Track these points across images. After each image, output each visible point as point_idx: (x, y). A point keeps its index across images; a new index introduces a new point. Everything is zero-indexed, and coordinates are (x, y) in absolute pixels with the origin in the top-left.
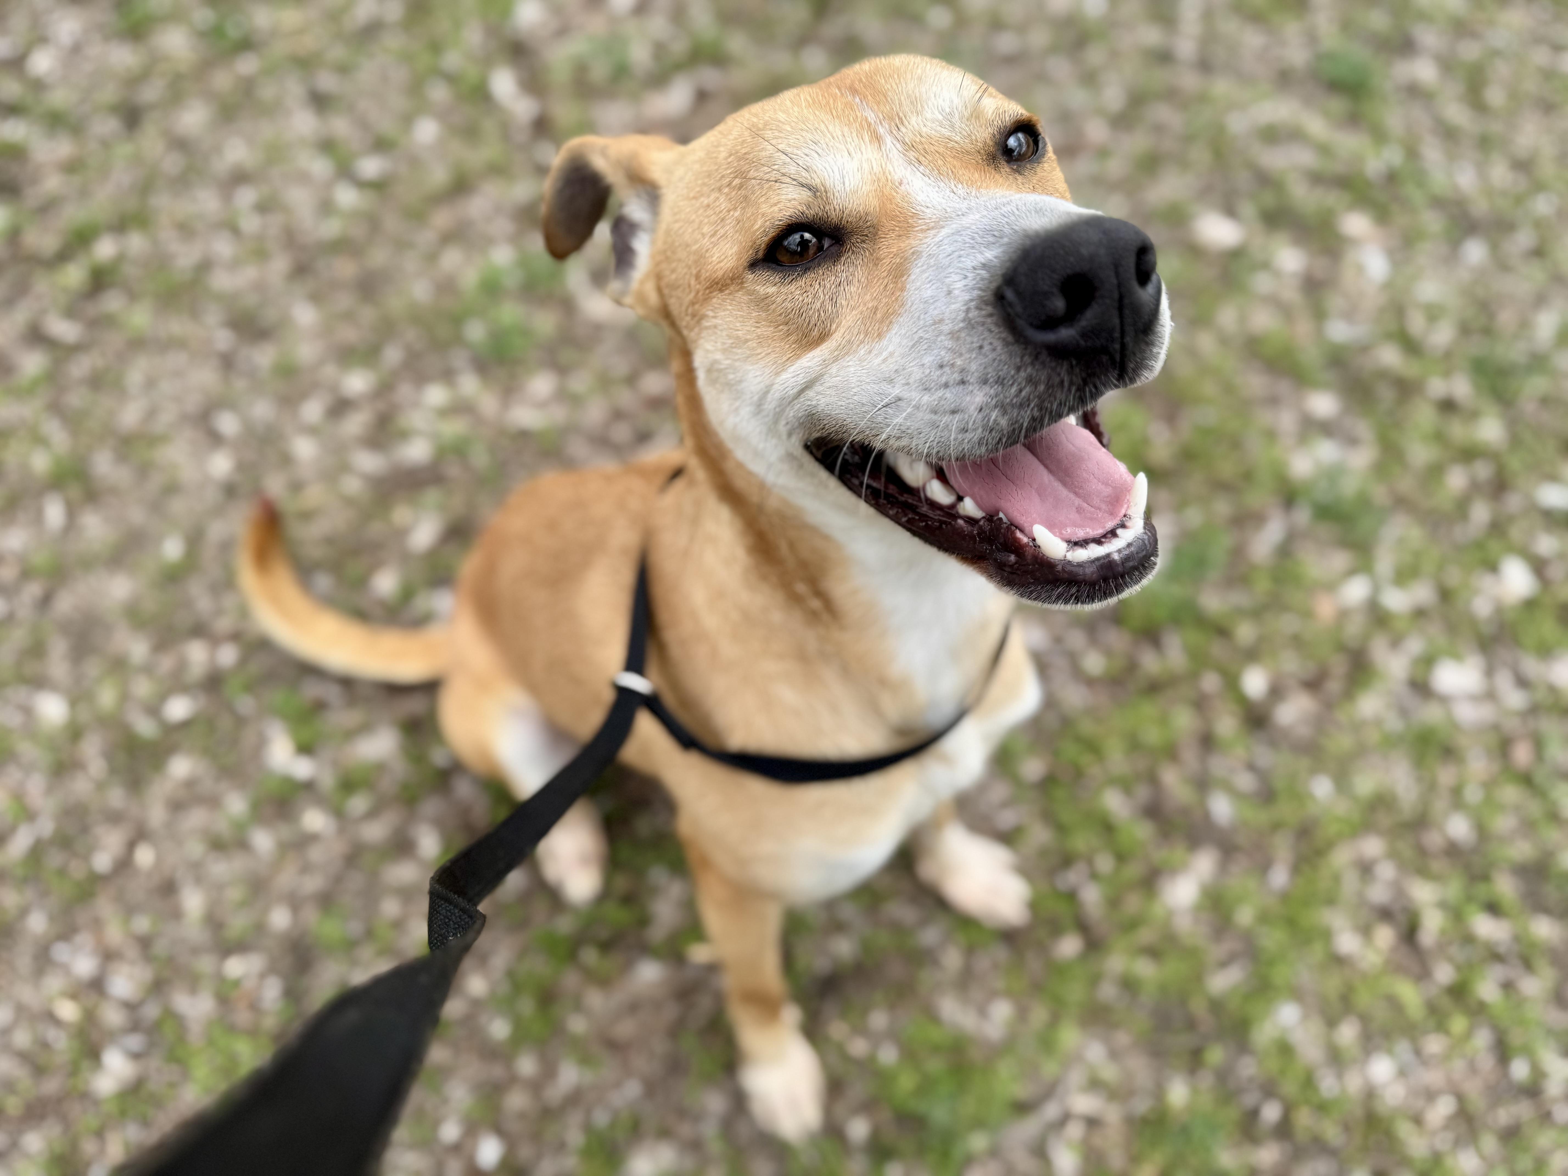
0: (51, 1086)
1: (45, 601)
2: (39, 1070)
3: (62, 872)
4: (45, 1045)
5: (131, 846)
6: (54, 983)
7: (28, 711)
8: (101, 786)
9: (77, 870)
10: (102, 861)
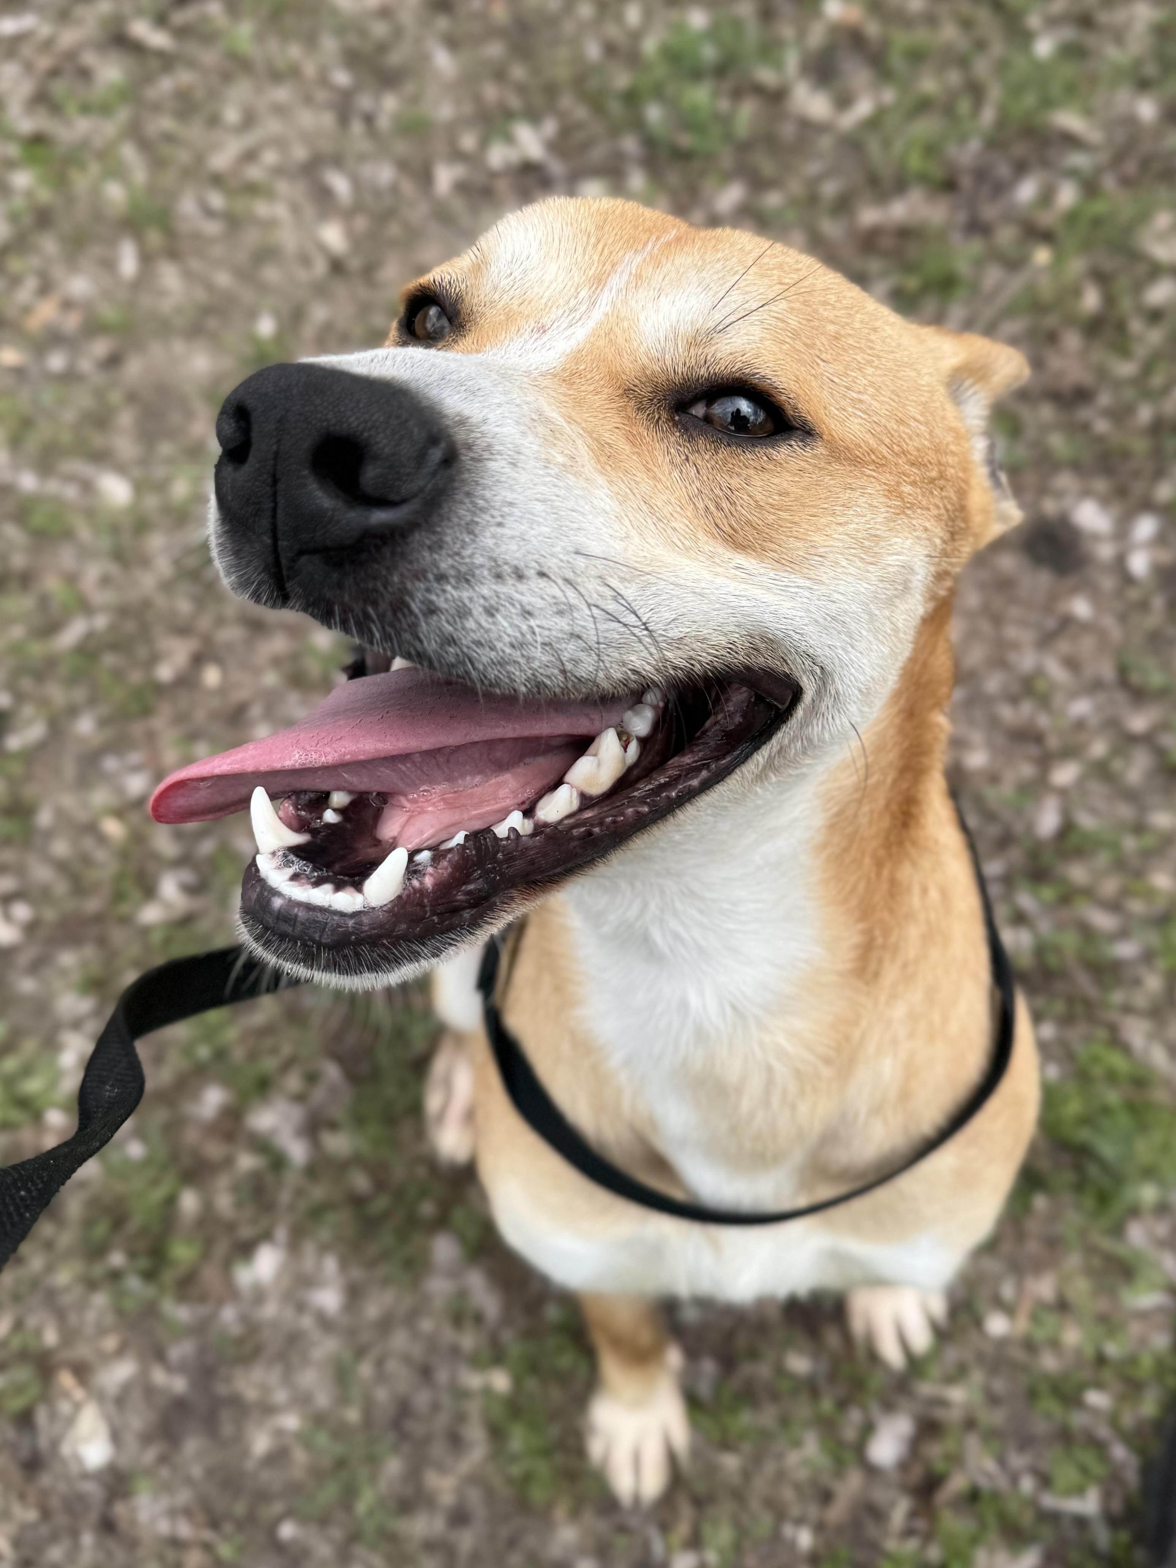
0: (92, 905)
1: (113, 361)
2: (79, 888)
3: (118, 675)
4: (86, 860)
5: (198, 660)
6: (100, 797)
7: (87, 486)
8: (167, 586)
9: (136, 677)
10: (165, 672)
